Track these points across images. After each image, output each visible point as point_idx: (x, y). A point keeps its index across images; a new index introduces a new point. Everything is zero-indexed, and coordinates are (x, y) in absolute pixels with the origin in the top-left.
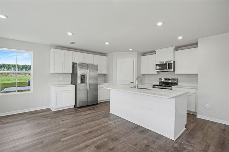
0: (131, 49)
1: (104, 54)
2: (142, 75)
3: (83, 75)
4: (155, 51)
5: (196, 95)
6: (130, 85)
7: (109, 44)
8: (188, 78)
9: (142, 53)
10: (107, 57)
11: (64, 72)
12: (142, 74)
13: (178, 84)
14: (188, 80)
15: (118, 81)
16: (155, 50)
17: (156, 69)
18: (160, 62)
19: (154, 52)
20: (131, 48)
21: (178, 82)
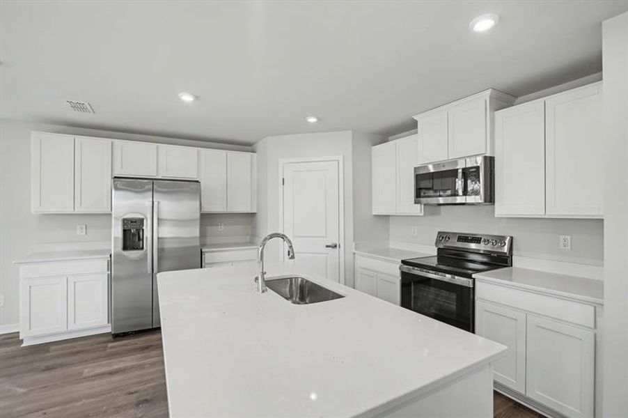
0: (312, 120)
1: (246, 146)
2: (375, 216)
3: (133, 221)
4: (416, 123)
5: (595, 335)
8: (562, 237)
9: (374, 134)
10: (255, 155)
11: (78, 210)
12: (374, 213)
13: (517, 261)
14: (562, 247)
16: (415, 118)
18: (435, 165)
20: (313, 115)
21: (514, 252)
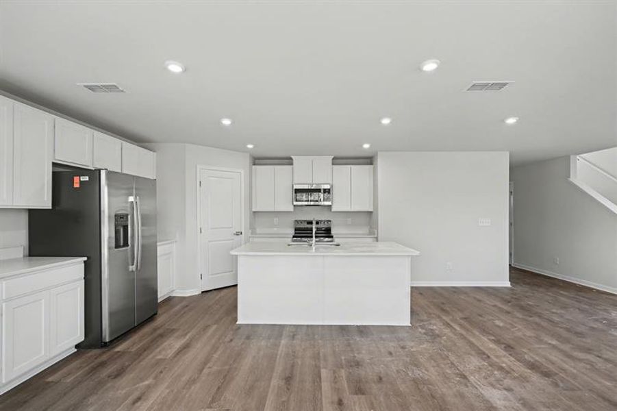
4: (291, 159)
6: (232, 239)
7: (232, 124)
10: (155, 153)
15: (201, 232)
16: (292, 157)
17: (297, 201)
19: (288, 161)
